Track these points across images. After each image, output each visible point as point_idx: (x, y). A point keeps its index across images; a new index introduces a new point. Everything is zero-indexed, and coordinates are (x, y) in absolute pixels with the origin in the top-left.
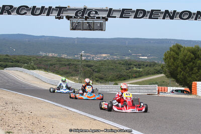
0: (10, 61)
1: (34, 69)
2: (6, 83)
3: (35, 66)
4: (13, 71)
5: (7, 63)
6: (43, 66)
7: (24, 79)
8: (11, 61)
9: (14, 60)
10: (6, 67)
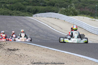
0: (41, 4)
1: (75, 14)
2: (35, 35)
3: (76, 11)
4: (45, 18)
5: (37, 7)
6: (88, 10)
7: (61, 29)
8: (43, 4)
9: (47, 2)
10: (36, 12)
